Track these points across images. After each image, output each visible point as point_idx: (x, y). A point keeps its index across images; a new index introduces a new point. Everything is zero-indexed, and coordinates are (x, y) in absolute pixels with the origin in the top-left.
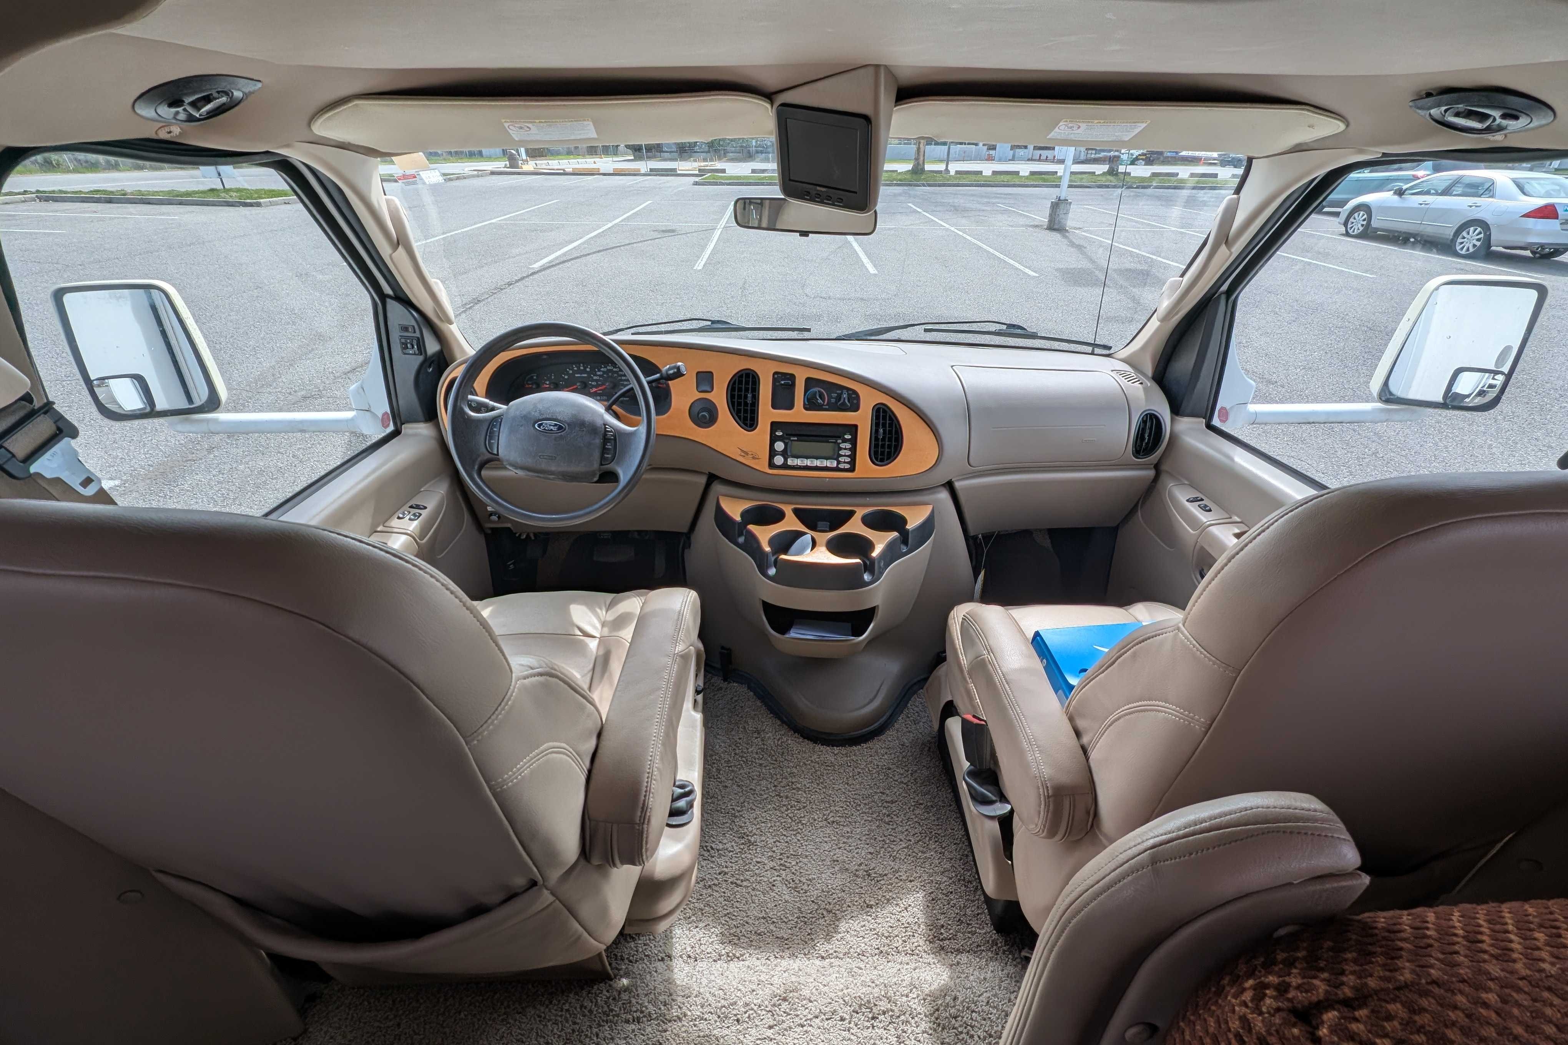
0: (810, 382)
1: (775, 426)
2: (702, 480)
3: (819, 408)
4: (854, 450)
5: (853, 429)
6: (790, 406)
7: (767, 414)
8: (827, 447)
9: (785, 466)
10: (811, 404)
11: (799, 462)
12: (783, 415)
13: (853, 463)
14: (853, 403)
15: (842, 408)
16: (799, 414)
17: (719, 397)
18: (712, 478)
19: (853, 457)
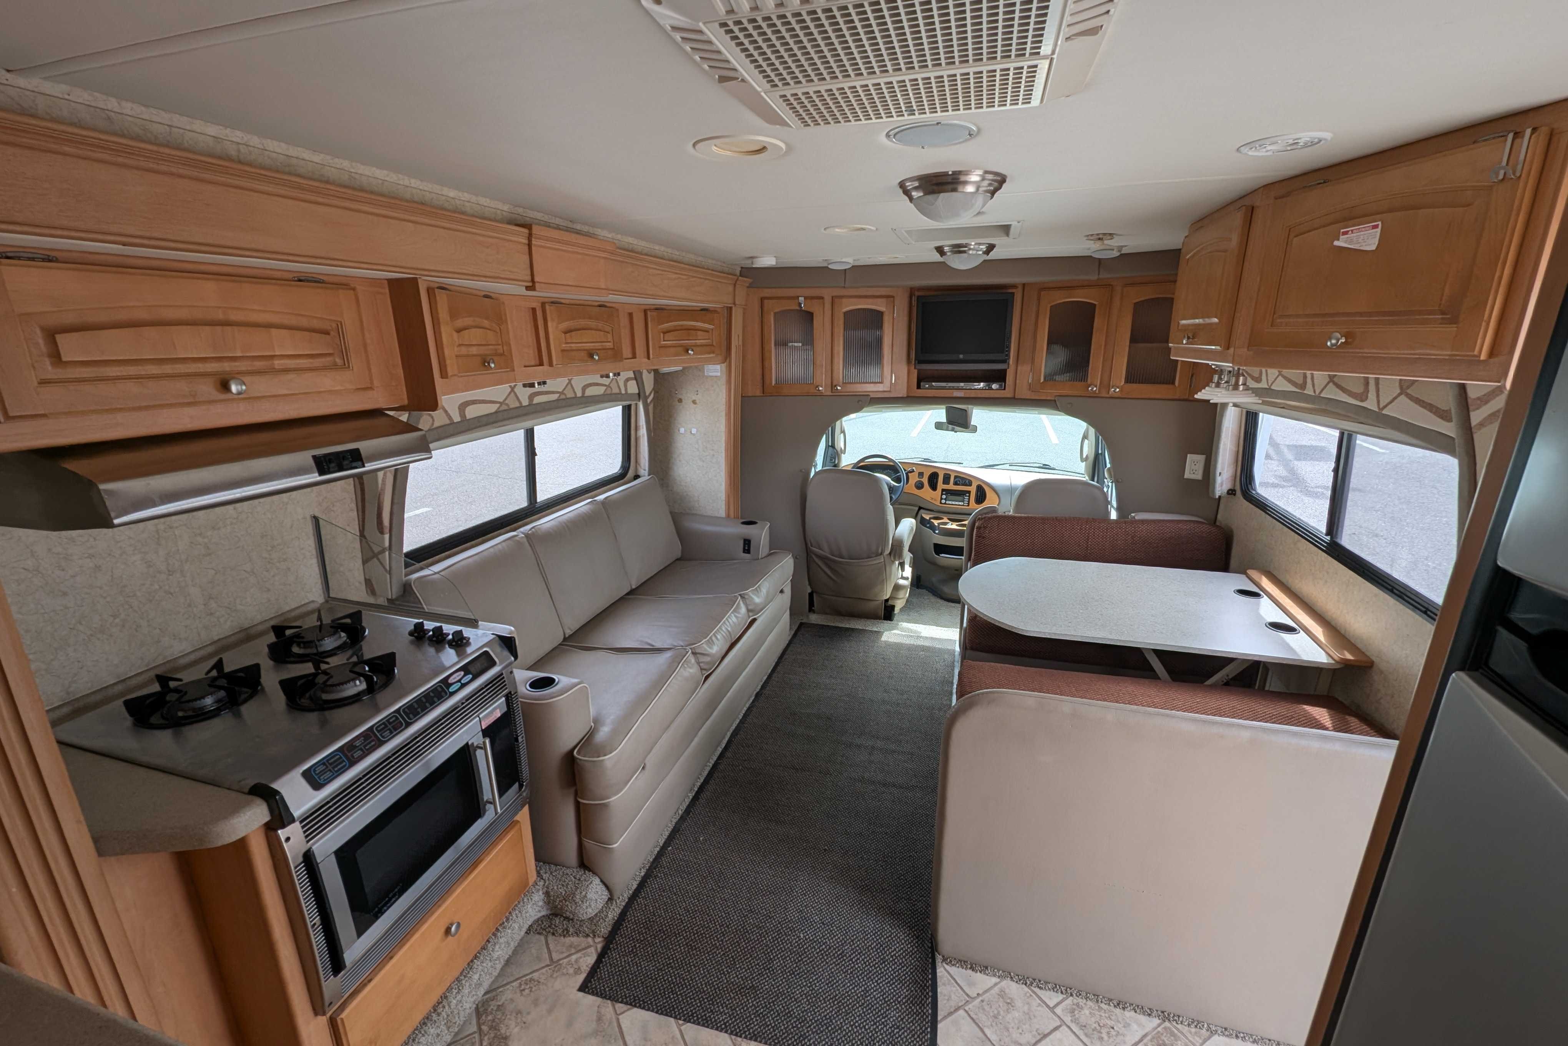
0: (956, 477)
1: (943, 490)
2: (917, 509)
3: (959, 485)
4: (969, 499)
5: (969, 492)
6: (948, 484)
7: (941, 486)
8: (960, 498)
9: (945, 504)
10: (956, 484)
11: (950, 502)
12: (946, 487)
13: (969, 503)
14: (970, 484)
15: (966, 485)
16: (951, 486)
17: (925, 480)
18: (920, 508)
19: (969, 501)
